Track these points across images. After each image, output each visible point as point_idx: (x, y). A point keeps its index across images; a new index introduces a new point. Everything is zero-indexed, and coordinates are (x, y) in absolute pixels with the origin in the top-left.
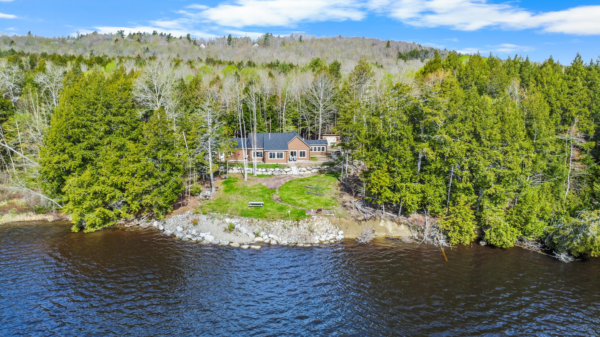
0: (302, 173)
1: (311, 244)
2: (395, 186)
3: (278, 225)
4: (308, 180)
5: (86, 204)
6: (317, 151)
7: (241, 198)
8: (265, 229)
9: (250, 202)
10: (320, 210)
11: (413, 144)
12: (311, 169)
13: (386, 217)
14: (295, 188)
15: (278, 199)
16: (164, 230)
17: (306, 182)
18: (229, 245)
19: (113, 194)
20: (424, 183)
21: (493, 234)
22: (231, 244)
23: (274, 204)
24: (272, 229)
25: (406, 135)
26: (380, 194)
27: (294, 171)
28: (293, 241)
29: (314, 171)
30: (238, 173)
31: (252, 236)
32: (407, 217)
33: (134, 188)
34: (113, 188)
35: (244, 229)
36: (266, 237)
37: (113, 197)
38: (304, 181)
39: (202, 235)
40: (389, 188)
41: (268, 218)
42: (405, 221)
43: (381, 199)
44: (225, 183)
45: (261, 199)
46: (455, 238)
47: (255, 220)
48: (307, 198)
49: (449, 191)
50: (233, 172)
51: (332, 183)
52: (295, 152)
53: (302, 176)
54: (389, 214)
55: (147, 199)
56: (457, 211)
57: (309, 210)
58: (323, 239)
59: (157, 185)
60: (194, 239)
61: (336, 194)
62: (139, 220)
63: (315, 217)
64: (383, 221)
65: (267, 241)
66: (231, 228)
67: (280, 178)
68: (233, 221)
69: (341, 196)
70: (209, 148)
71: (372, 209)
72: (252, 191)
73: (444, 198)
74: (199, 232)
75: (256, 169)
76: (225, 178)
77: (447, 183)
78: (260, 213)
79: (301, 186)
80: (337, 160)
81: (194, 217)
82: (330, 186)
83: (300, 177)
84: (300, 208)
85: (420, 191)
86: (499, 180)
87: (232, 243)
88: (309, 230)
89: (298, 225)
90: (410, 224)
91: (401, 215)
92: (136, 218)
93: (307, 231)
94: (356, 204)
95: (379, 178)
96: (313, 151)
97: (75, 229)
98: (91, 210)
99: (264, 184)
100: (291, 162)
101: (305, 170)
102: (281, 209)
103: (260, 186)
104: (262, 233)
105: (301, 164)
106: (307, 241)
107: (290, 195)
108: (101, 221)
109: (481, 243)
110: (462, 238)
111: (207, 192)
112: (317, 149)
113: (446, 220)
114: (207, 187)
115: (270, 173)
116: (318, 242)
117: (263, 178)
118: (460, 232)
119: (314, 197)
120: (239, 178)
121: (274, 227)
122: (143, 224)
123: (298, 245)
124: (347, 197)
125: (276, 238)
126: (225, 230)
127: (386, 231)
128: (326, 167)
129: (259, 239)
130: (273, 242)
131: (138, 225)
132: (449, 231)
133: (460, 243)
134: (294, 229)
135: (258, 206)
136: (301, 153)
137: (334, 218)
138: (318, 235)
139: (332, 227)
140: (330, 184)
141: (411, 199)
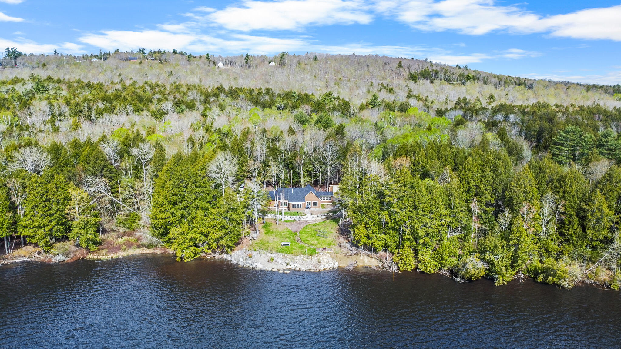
0: (314, 219)
1: (319, 270)
2: (369, 236)
3: (300, 258)
4: (318, 225)
5: (186, 245)
7: (276, 239)
8: (292, 261)
9: (282, 243)
10: (325, 249)
11: (379, 212)
12: (320, 216)
13: (364, 254)
14: (310, 231)
15: (299, 240)
16: (231, 261)
17: (317, 227)
18: (271, 270)
19: (201, 238)
20: (386, 235)
21: (423, 266)
22: (273, 270)
23: (297, 243)
24: (296, 261)
25: (375, 206)
26: (360, 240)
27: (309, 217)
28: (309, 268)
29: (322, 217)
30: (271, 219)
31: (285, 265)
32: (377, 254)
33: (215, 235)
34: (200, 235)
35: (280, 261)
36: (293, 265)
37: (200, 240)
38: (315, 226)
39: (256, 264)
40: (366, 237)
41: (294, 254)
42: (375, 256)
43: (361, 243)
44: (264, 227)
45: (289, 240)
46: (403, 267)
47: (286, 255)
48: (317, 240)
49: (400, 239)
50: (268, 217)
51: (334, 228)
52: (310, 203)
53: (314, 221)
54: (366, 252)
55: (222, 242)
56: (403, 252)
57: (318, 248)
58: (326, 267)
59: (227, 234)
60: (251, 267)
61: (335, 236)
62: (215, 253)
63: (322, 254)
64: (362, 256)
65: (293, 268)
66: (272, 260)
67: (300, 224)
68: (273, 255)
69: (338, 238)
71: (356, 248)
72: (282, 234)
73: (398, 243)
74: (253, 262)
75: (284, 216)
76: (263, 223)
77: (399, 235)
78: (289, 250)
79: (314, 230)
80: (339, 208)
81: (249, 252)
82: (332, 230)
83: (313, 223)
84: (313, 247)
85: (383, 239)
86: (427, 235)
89: (311, 258)
90: (378, 258)
91: (373, 253)
92: (213, 252)
93: (317, 262)
94: (347, 244)
95: (360, 231)
96: (323, 200)
97: (178, 260)
98: (187, 248)
99: (290, 228)
100: (307, 210)
101: (317, 217)
102: (301, 247)
103: (287, 230)
104: (291, 264)
105: (314, 211)
106: (317, 268)
107: (306, 237)
108: (193, 255)
109: (417, 270)
110: (406, 268)
111: (254, 235)
112: (325, 199)
113: (398, 257)
114: (253, 230)
115: (293, 219)
116: (323, 269)
117: (289, 223)
118: (405, 264)
119: (322, 239)
120: (273, 223)
121: (297, 259)
122: (217, 256)
123: (311, 270)
124: (342, 240)
125: (299, 266)
126: (269, 261)
127: (364, 262)
128: (331, 214)
129: (289, 267)
130: (297, 269)
131: (214, 257)
132: (399, 263)
133: (405, 270)
134: (309, 260)
135: (287, 245)
136: (314, 203)
137: (333, 254)
138: (323, 264)
139: (332, 260)
140: (333, 229)
141: (378, 244)
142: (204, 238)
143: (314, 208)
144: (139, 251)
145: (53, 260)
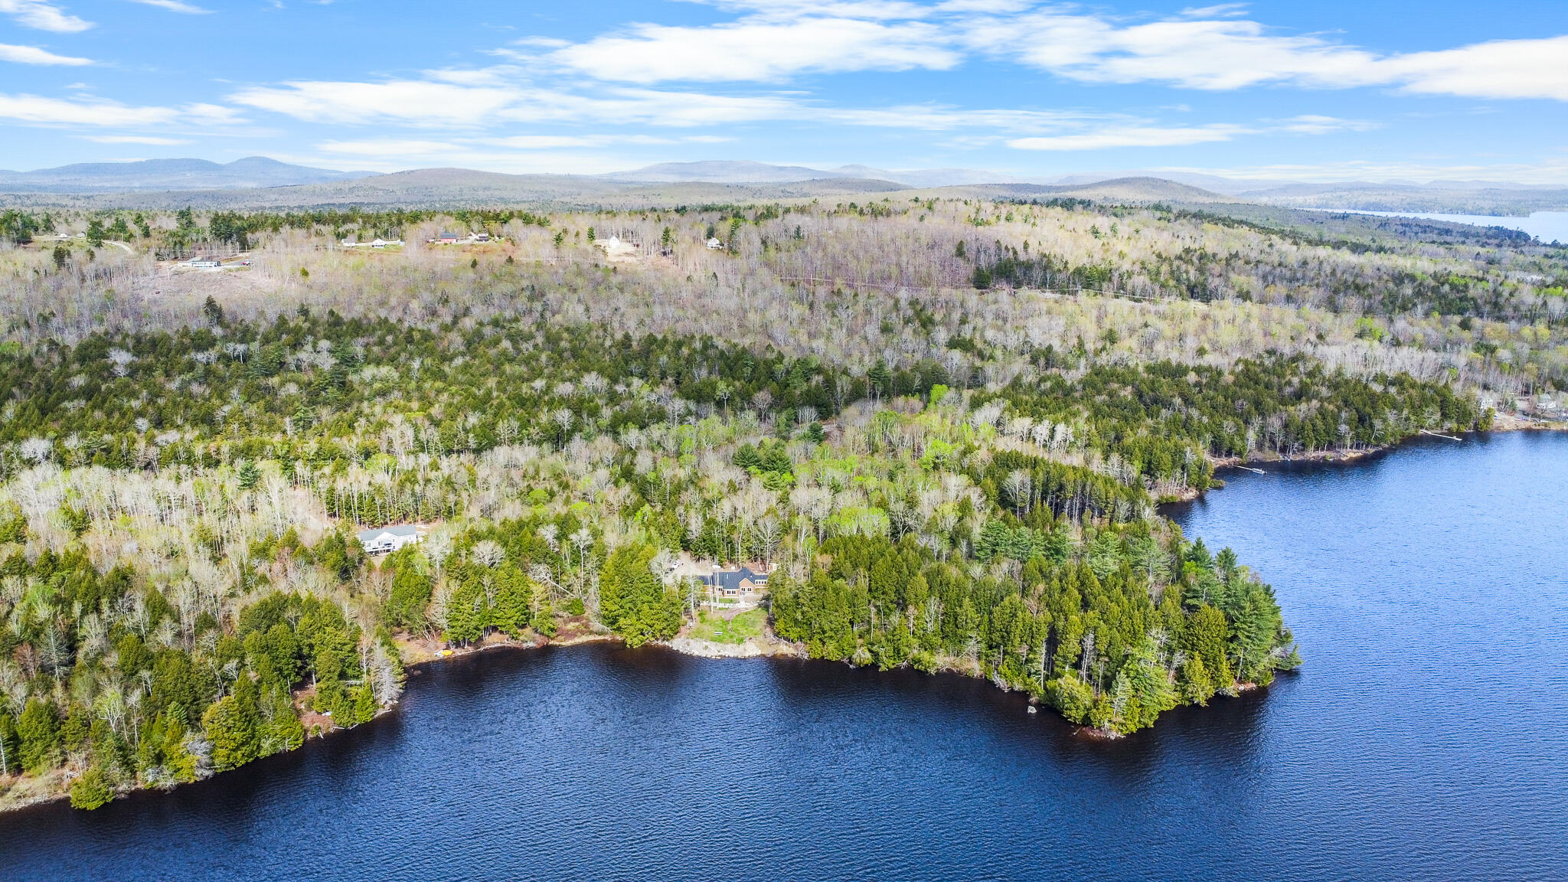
0: (747, 606)
1: (745, 657)
3: (729, 646)
5: (634, 633)
7: (710, 628)
8: (723, 648)
10: (752, 637)
14: (742, 618)
16: (672, 647)
17: (748, 615)
21: (828, 655)
23: (728, 632)
24: (727, 648)
27: (742, 605)
29: (754, 605)
30: (707, 606)
31: (717, 652)
32: (793, 644)
33: (658, 627)
34: (646, 626)
35: (713, 648)
36: (724, 652)
37: (646, 630)
39: (693, 651)
41: (725, 640)
44: (700, 614)
45: (721, 629)
46: (813, 656)
47: (718, 642)
48: (747, 628)
50: (704, 605)
52: (744, 589)
54: (785, 641)
55: (665, 632)
56: (813, 643)
57: (746, 637)
59: (669, 625)
60: (688, 653)
63: (749, 642)
64: (781, 645)
65: (724, 655)
66: (706, 647)
67: (733, 612)
68: (707, 643)
69: (764, 628)
72: (716, 622)
74: (690, 649)
75: (719, 603)
78: (721, 639)
79: (745, 619)
81: (686, 640)
82: (761, 619)
83: (745, 611)
84: (741, 635)
89: (739, 645)
93: (743, 649)
94: (771, 634)
98: (635, 636)
99: (723, 616)
100: (741, 596)
101: (749, 604)
102: (731, 637)
103: (721, 619)
104: (721, 651)
105: (747, 598)
106: (743, 655)
108: (640, 642)
111: (690, 624)
113: (809, 647)
114: (690, 620)
115: (726, 606)
116: (748, 655)
117: (722, 611)
119: (751, 628)
120: (708, 610)
122: (660, 643)
123: (738, 657)
124: (768, 629)
125: (728, 653)
126: (703, 648)
127: (782, 650)
129: (720, 654)
130: (727, 656)
134: (738, 648)
135: (719, 634)
136: (748, 589)
137: (758, 642)
138: (748, 652)
139: (756, 648)
140: (762, 617)
141: (792, 636)
142: (649, 628)
143: (748, 594)
144: (592, 638)
145: (525, 645)
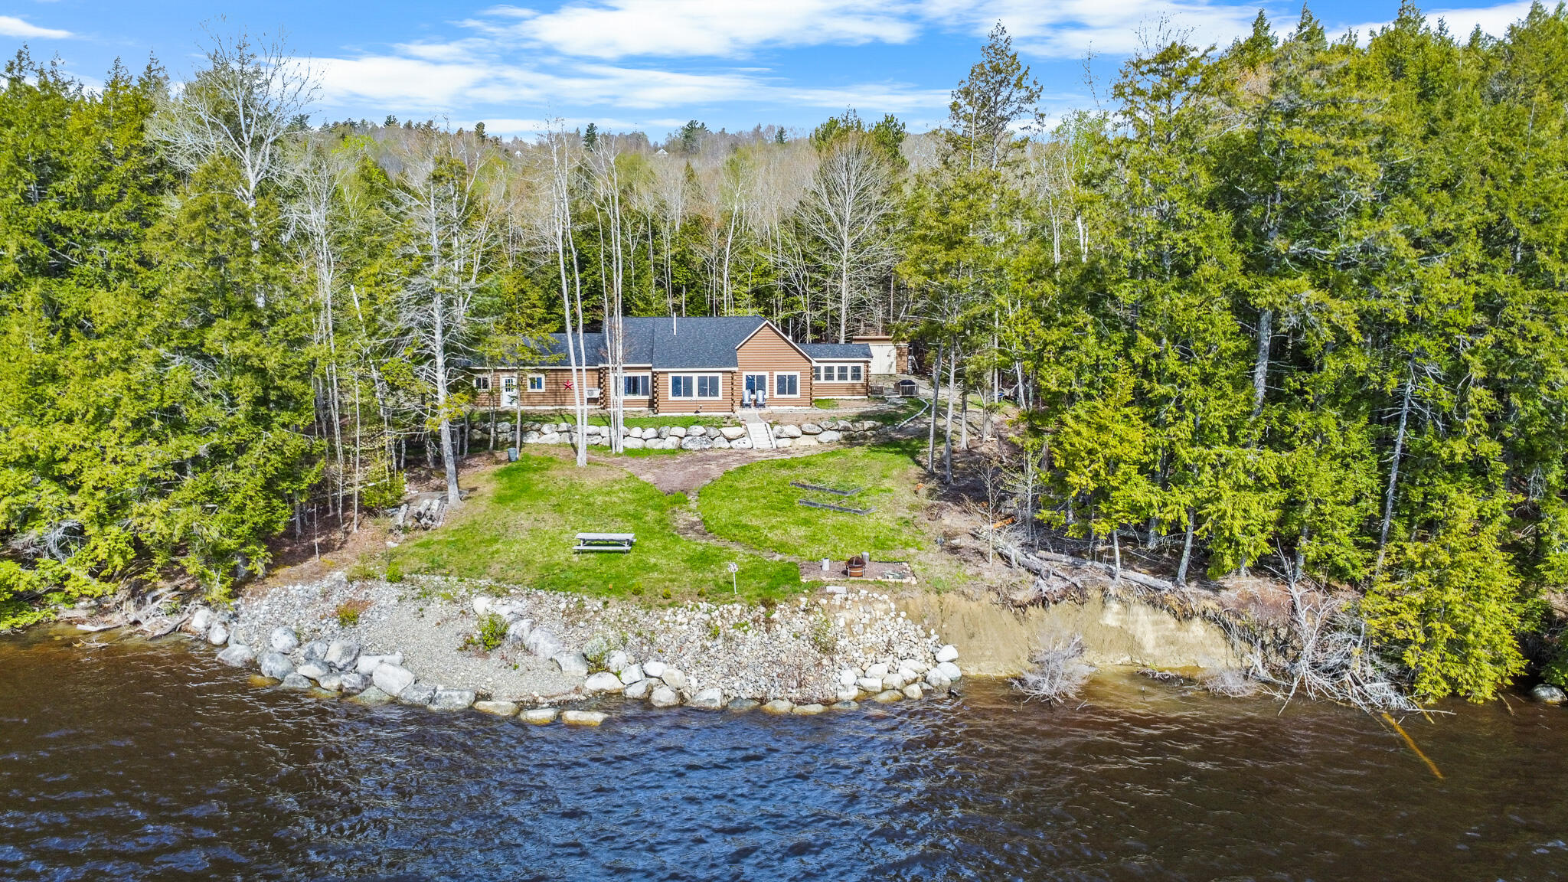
0: (785, 443)
1: (826, 703)
3: (685, 621)
4: (808, 464)
6: (836, 380)
7: (550, 523)
8: (633, 640)
9: (583, 537)
10: (857, 563)
12: (817, 430)
13: (1128, 589)
14: (761, 488)
15: (692, 526)
17: (799, 470)
18: (471, 707)
20: (1291, 448)
22: (482, 705)
23: (677, 541)
24: (661, 639)
26: (1102, 494)
27: (756, 436)
28: (749, 691)
29: (826, 437)
30: (559, 445)
31: (575, 668)
32: (1217, 590)
35: (543, 642)
36: (633, 673)
38: (791, 467)
39: (365, 664)
40: (1143, 469)
41: (647, 595)
42: (1210, 604)
43: (1108, 516)
45: (629, 526)
47: (593, 604)
48: (807, 522)
49: (1393, 477)
50: (543, 439)
51: (895, 473)
52: (762, 379)
53: (785, 452)
54: (1140, 577)
57: (815, 564)
58: (873, 683)
60: (331, 683)
61: (913, 508)
62: (140, 604)
63: (841, 590)
64: (1115, 606)
65: (636, 691)
66: (494, 636)
67: (708, 459)
68: (504, 609)
69: (933, 514)
70: (438, 337)
71: (1066, 559)
72: (599, 500)
73: (1371, 506)
74: (355, 653)
76: (510, 460)
77: (1383, 442)
79: (783, 482)
80: (903, 407)
81: (349, 594)
82: (887, 484)
83: (778, 457)
84: (778, 557)
85: (1274, 479)
87: (487, 697)
88: (816, 642)
89: (769, 621)
90: (1230, 619)
91: (1188, 581)
92: (131, 596)
93: (807, 647)
94: (1000, 540)
96: (823, 380)
99: (648, 477)
100: (746, 411)
101: (797, 432)
103: (632, 484)
104: (618, 658)
106: (808, 691)
107: (739, 514)
109: (1543, 692)
110: (1465, 675)
111: (428, 503)
112: (836, 373)
115: (670, 443)
116: (854, 692)
117: (646, 461)
118: (1458, 647)
119: (832, 519)
121: (668, 630)
123: (768, 706)
125: (676, 676)
126: (467, 645)
127: (1134, 645)
128: (868, 424)
129: (605, 682)
131: (136, 623)
132: (1406, 642)
133: (1454, 694)
134: (754, 638)
135: (609, 548)
136: (781, 380)
137: (917, 594)
138: (852, 662)
139: (912, 631)
140: (889, 478)
142: (48, 495)
143: (781, 407)
